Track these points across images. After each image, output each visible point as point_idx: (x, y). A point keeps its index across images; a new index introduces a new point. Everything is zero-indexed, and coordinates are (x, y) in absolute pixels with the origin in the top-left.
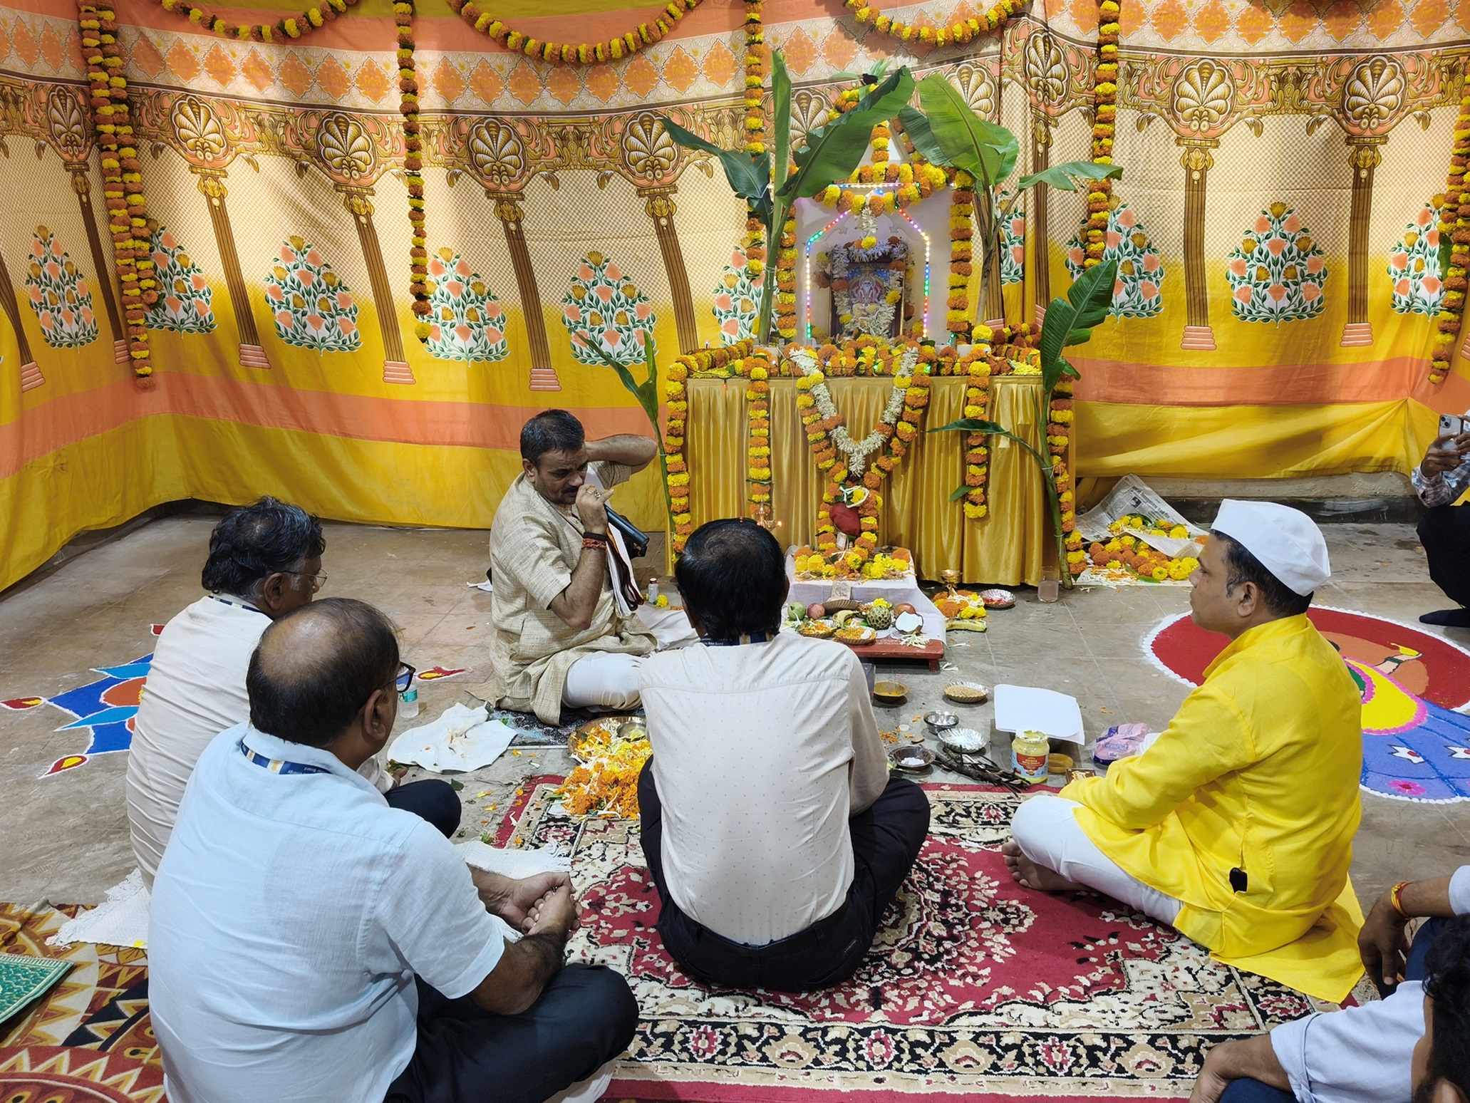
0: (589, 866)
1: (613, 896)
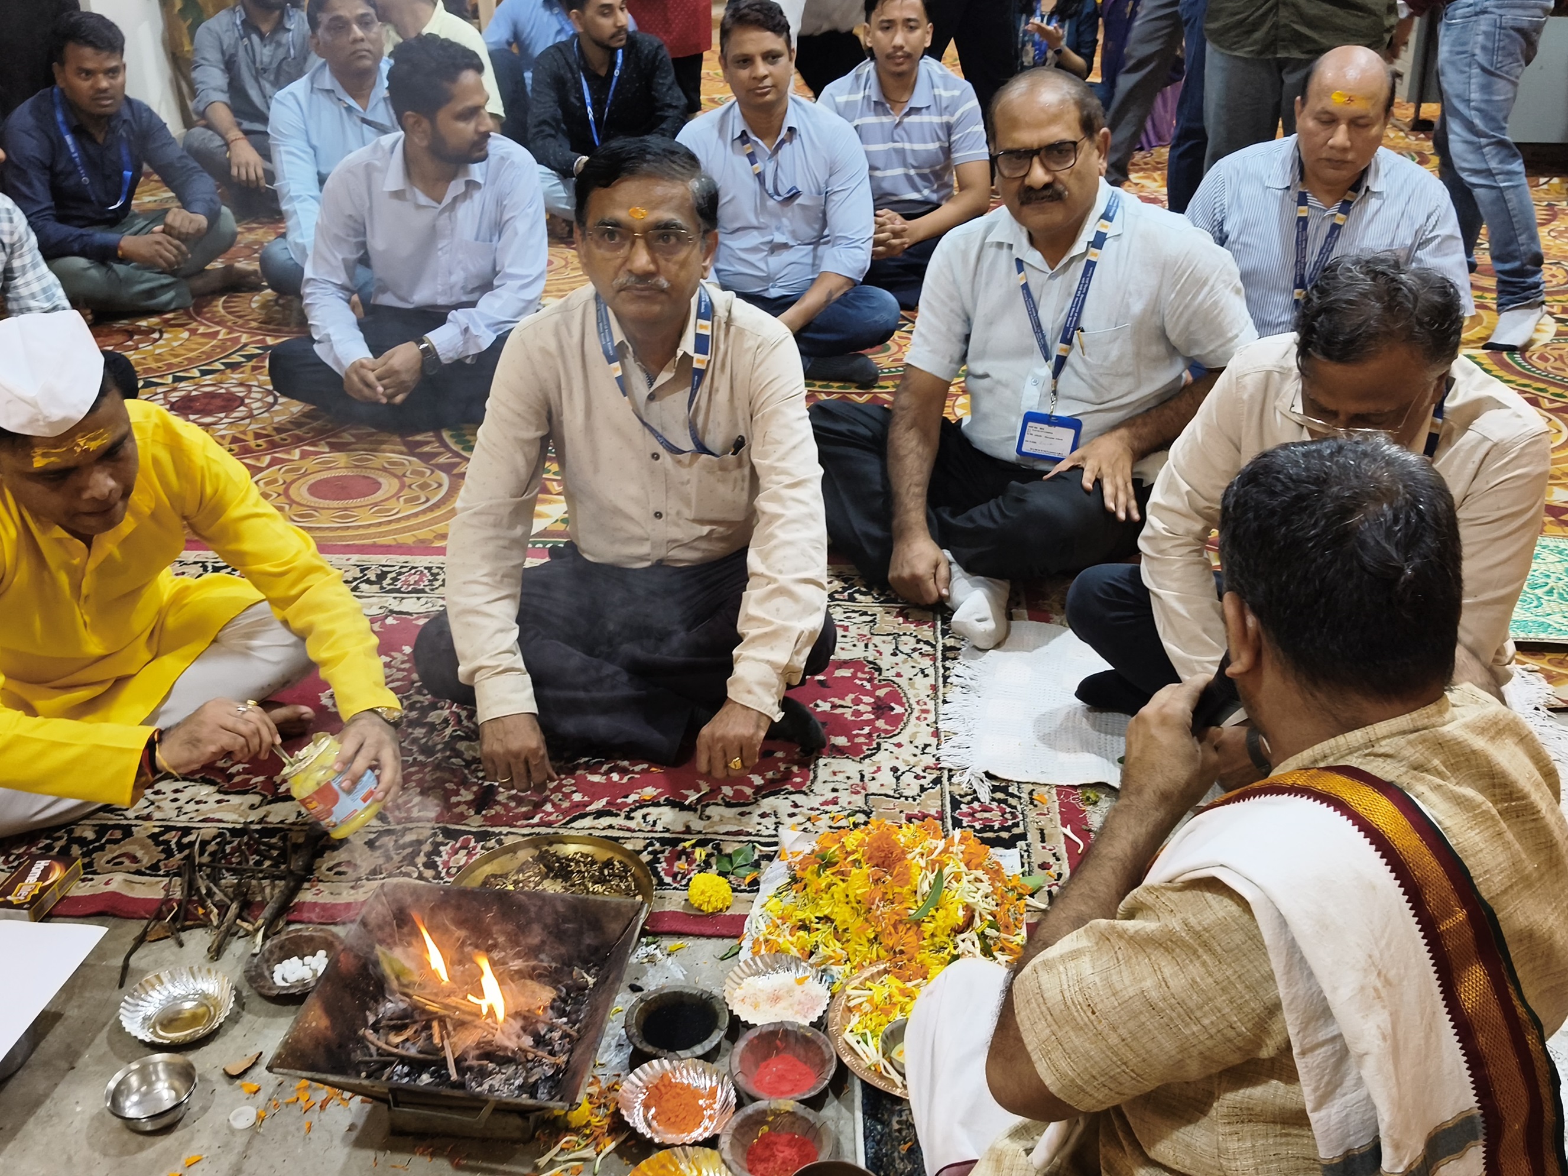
0: (913, 760)
1: (865, 717)
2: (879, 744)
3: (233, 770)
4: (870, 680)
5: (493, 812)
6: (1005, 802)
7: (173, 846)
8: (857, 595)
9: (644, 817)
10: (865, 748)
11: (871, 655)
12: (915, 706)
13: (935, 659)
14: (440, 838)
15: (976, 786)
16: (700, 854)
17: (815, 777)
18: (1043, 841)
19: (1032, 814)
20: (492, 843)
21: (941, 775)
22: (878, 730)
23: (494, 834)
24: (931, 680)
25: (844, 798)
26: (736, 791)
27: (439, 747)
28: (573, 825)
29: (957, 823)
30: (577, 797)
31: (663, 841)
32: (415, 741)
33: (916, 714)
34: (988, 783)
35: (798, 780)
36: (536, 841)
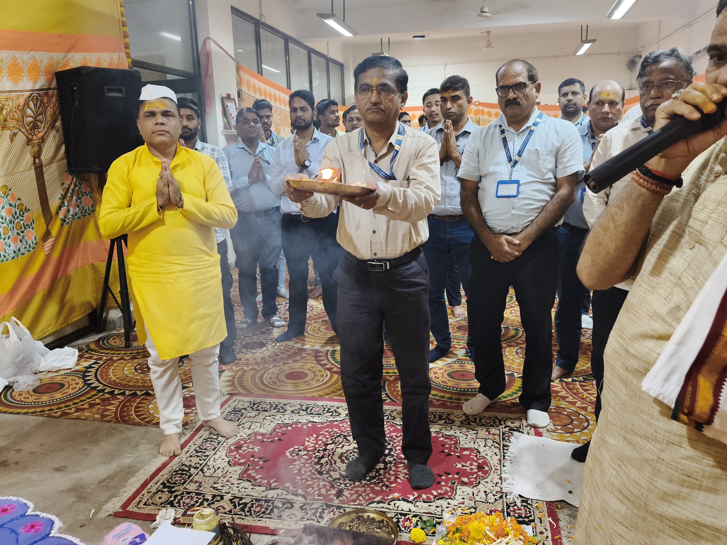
0: (492, 488)
1: (474, 470)
2: (479, 482)
3: (257, 477)
4: (476, 456)
5: (342, 499)
6: (527, 507)
7: (237, 504)
8: (471, 423)
9: (394, 504)
10: (474, 483)
11: (476, 446)
12: (493, 467)
13: (500, 449)
14: (324, 507)
15: (516, 500)
16: (414, 520)
17: (456, 493)
18: (541, 523)
19: (537, 512)
20: (342, 510)
21: (502, 495)
22: (479, 476)
23: (342, 507)
24: (499, 457)
25: (467, 502)
26: (427, 497)
27: (325, 472)
28: (370, 505)
29: (509, 514)
30: (371, 495)
31: (401, 514)
32: (317, 470)
33: (493, 470)
34: (520, 499)
35: (450, 494)
36: (357, 511)
